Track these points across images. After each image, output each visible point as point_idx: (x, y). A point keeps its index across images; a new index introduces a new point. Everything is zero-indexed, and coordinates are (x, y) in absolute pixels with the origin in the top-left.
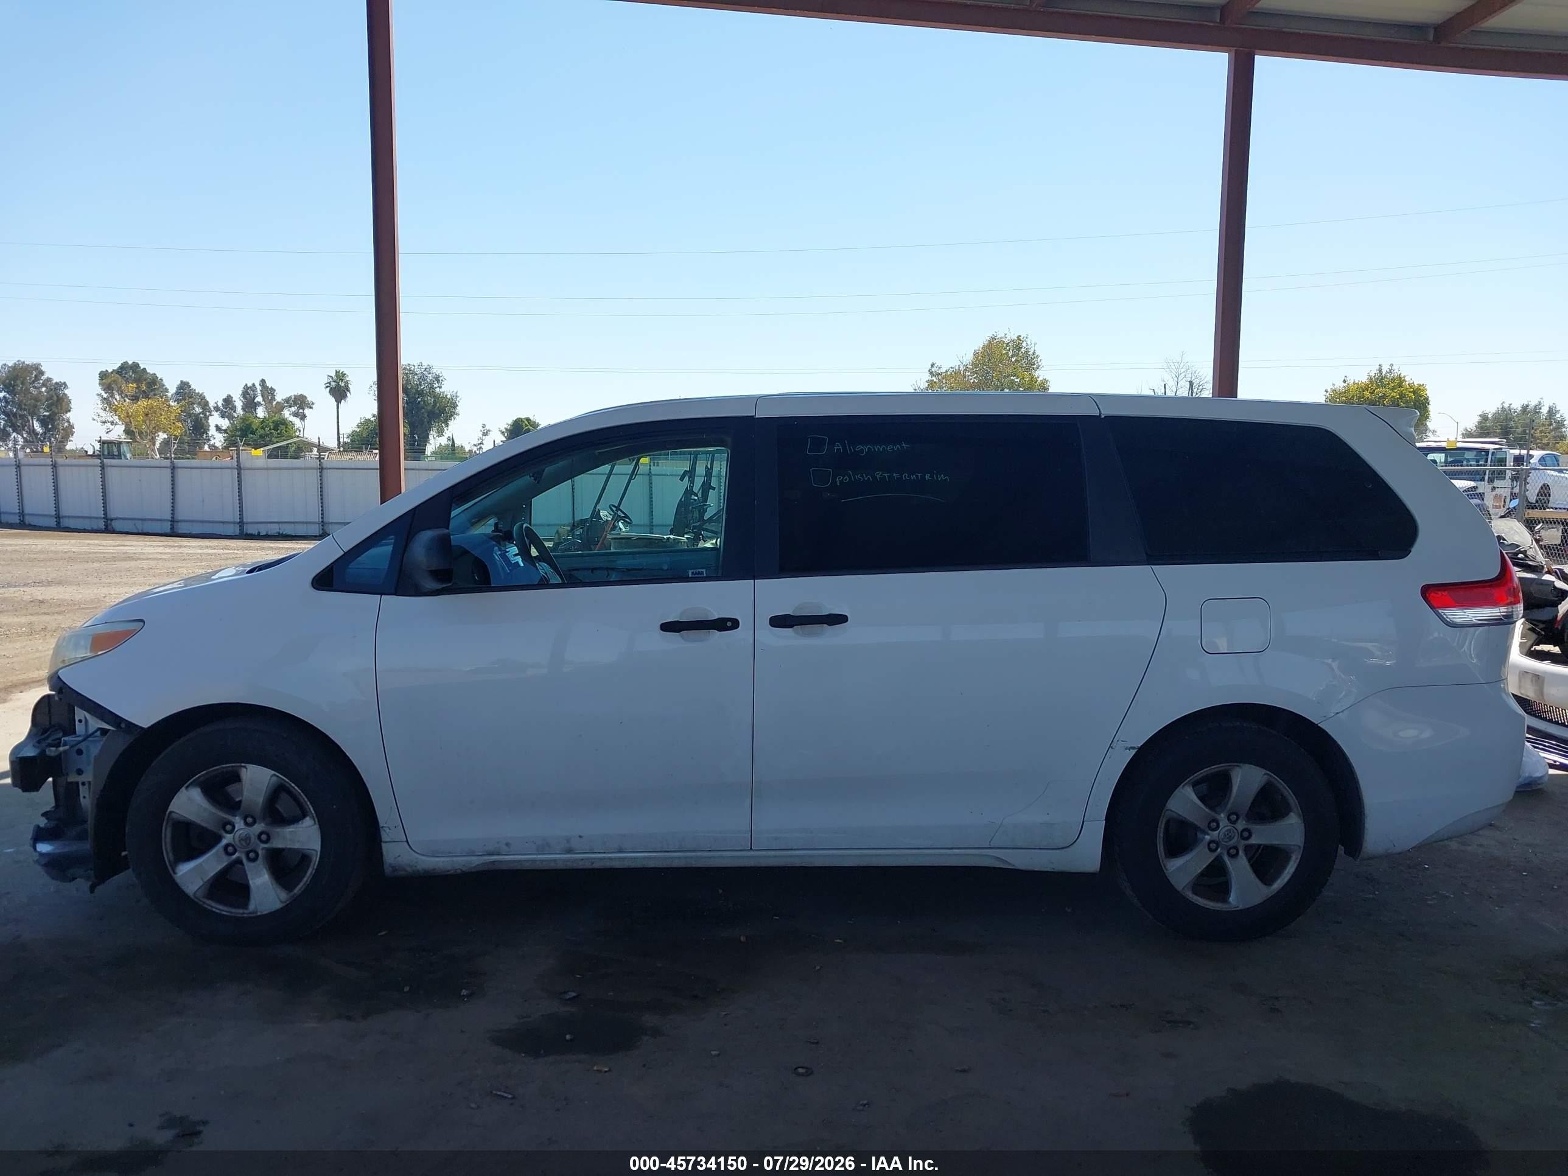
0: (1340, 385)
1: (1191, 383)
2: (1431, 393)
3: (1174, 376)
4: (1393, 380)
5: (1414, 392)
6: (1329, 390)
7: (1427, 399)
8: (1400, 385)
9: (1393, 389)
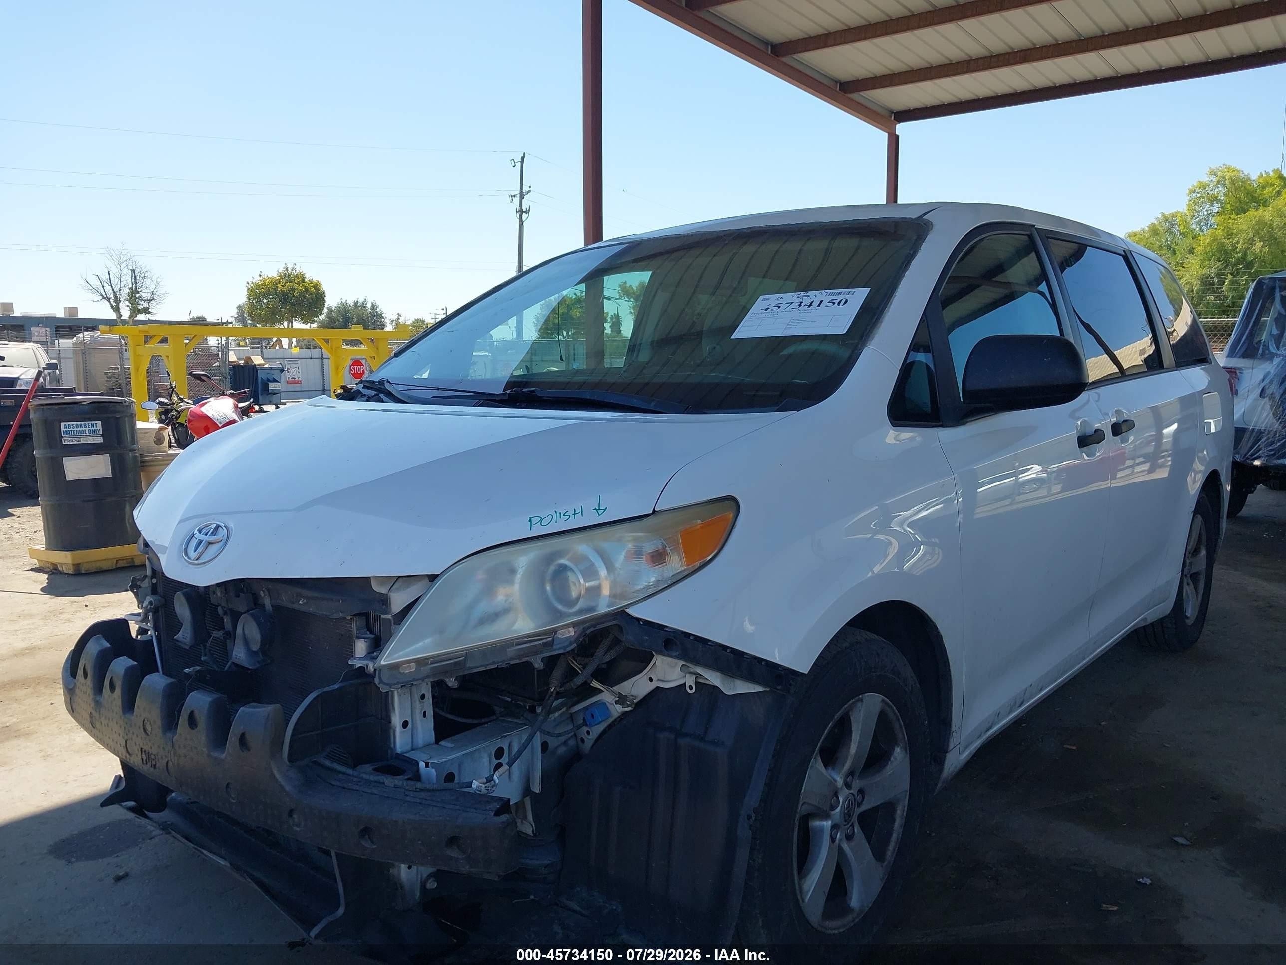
0: (257, 279)
1: (133, 271)
2: (325, 287)
3: (116, 264)
4: (297, 276)
5: (314, 287)
6: (250, 283)
7: (324, 292)
8: (303, 281)
9: (299, 283)
